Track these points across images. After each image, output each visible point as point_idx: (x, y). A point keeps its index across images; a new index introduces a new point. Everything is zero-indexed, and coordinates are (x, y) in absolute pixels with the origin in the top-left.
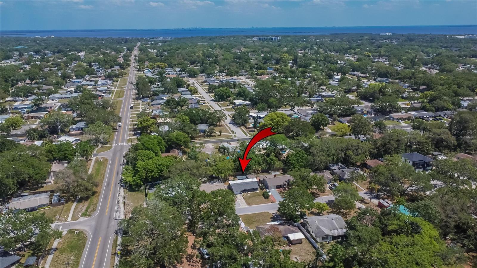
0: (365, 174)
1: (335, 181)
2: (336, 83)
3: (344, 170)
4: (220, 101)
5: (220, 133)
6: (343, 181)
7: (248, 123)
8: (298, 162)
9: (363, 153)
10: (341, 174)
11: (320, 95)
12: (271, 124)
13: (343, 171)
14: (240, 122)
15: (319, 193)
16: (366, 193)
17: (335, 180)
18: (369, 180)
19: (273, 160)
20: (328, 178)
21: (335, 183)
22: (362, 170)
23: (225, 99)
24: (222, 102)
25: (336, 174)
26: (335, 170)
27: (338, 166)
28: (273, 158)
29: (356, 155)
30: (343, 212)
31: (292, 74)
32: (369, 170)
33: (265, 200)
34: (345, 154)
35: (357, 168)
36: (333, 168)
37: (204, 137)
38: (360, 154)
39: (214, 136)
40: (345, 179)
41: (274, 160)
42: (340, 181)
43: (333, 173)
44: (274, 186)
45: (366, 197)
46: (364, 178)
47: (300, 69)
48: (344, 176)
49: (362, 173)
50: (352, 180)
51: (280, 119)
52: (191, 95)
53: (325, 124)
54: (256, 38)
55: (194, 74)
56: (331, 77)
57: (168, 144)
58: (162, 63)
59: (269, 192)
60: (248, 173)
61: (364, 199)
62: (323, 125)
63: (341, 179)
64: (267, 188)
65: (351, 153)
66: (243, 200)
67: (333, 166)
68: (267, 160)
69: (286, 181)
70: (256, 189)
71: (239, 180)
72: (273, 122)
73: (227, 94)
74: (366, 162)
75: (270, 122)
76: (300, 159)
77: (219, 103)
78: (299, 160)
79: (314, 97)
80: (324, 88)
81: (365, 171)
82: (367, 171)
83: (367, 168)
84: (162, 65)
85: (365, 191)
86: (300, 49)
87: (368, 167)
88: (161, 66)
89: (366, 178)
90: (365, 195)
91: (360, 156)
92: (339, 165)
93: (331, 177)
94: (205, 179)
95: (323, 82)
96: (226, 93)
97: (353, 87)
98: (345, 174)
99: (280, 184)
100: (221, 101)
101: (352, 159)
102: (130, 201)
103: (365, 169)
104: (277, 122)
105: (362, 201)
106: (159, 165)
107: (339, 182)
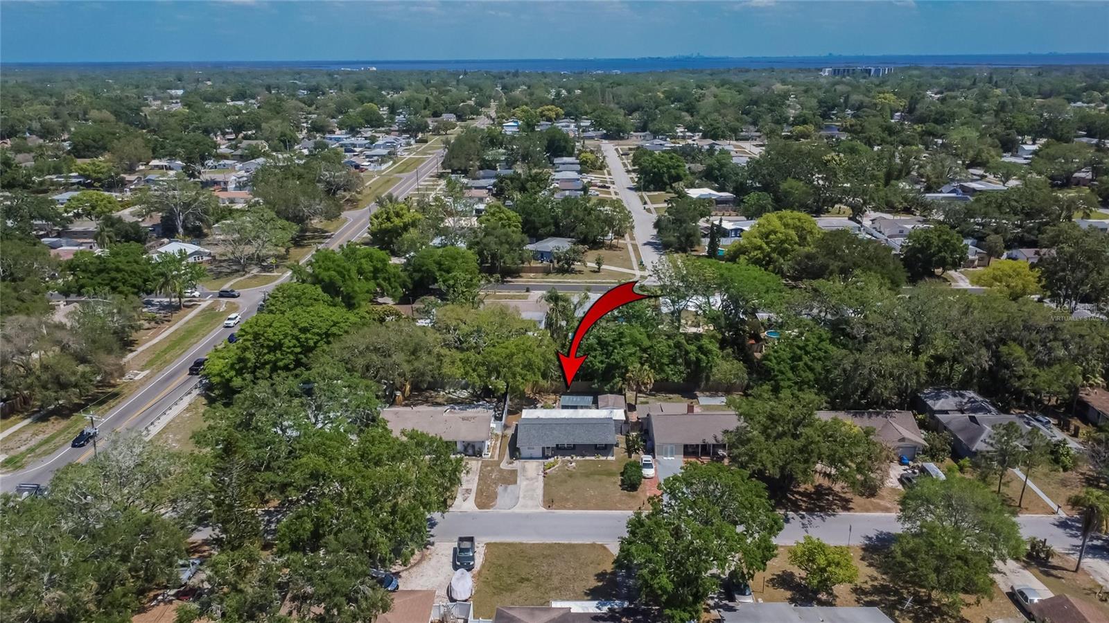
0: (1073, 444)
1: (933, 457)
2: (1025, 161)
3: (979, 416)
4: (649, 191)
5: (599, 264)
6: (966, 462)
7: (699, 245)
8: (793, 369)
9: (1075, 359)
10: (962, 430)
11: (962, 187)
12: (760, 248)
13: (973, 419)
14: (672, 239)
15: (848, 496)
16: (1063, 525)
17: (932, 454)
18: (1086, 468)
19: (706, 352)
20: (903, 439)
21: (931, 466)
22: (1064, 426)
23: (666, 184)
24: (656, 193)
25: (945, 428)
26: (946, 412)
27: (958, 399)
28: (710, 346)
29: (1039, 364)
30: (930, 599)
31: (890, 135)
32: (1091, 429)
33: (618, 493)
34: (996, 355)
35: (1045, 415)
36: (938, 405)
37: (547, 272)
38: (1059, 360)
39: (580, 272)
40: (975, 454)
41: (710, 352)
42: (956, 456)
43: (930, 424)
44: (677, 445)
45: (1061, 543)
46: (1067, 461)
47: (918, 128)
48: (973, 440)
49: (1059, 435)
50: (1006, 458)
51: (792, 233)
52: (580, 172)
53: (949, 260)
54: (826, 72)
55: (619, 131)
56: (1009, 146)
57: (412, 279)
58: (549, 107)
59: (649, 466)
60: (607, 388)
61: (1049, 554)
62: (943, 264)
63: (958, 452)
64: (650, 451)
65: (1018, 351)
66: (540, 484)
67: (937, 397)
68: (687, 353)
69: (726, 432)
70: (605, 449)
71: (564, 407)
72: (767, 243)
73: (673, 171)
74: (1087, 399)
75: (759, 242)
76: (806, 358)
77: (645, 194)
78: (800, 359)
79: (941, 192)
80: (980, 172)
81: (1077, 429)
82: (1083, 430)
83: (1086, 421)
84: (549, 110)
85: (1063, 514)
86: (935, 90)
87: (1091, 415)
88: (546, 113)
89: (1075, 461)
90: (1060, 531)
91: (1056, 368)
92: (962, 396)
93: (918, 437)
94: (465, 394)
95: (979, 154)
96: (669, 167)
97: (1079, 170)
98: (982, 430)
99: (700, 442)
100: (655, 190)
101: (1020, 378)
102: (178, 437)
103: (1075, 422)
104: (782, 242)
105: (1038, 558)
106: (304, 330)
107: (949, 461)
